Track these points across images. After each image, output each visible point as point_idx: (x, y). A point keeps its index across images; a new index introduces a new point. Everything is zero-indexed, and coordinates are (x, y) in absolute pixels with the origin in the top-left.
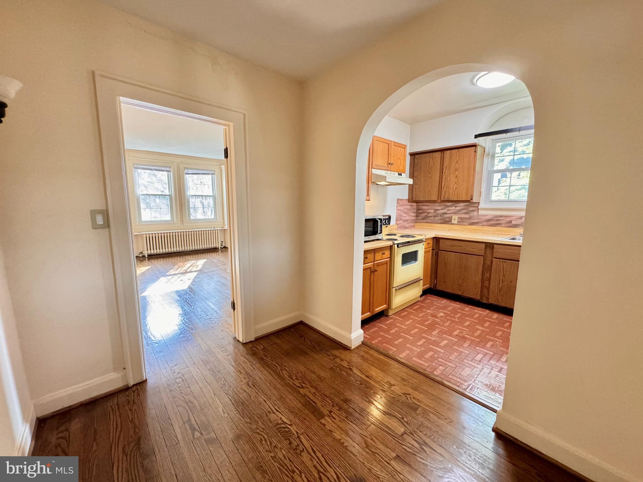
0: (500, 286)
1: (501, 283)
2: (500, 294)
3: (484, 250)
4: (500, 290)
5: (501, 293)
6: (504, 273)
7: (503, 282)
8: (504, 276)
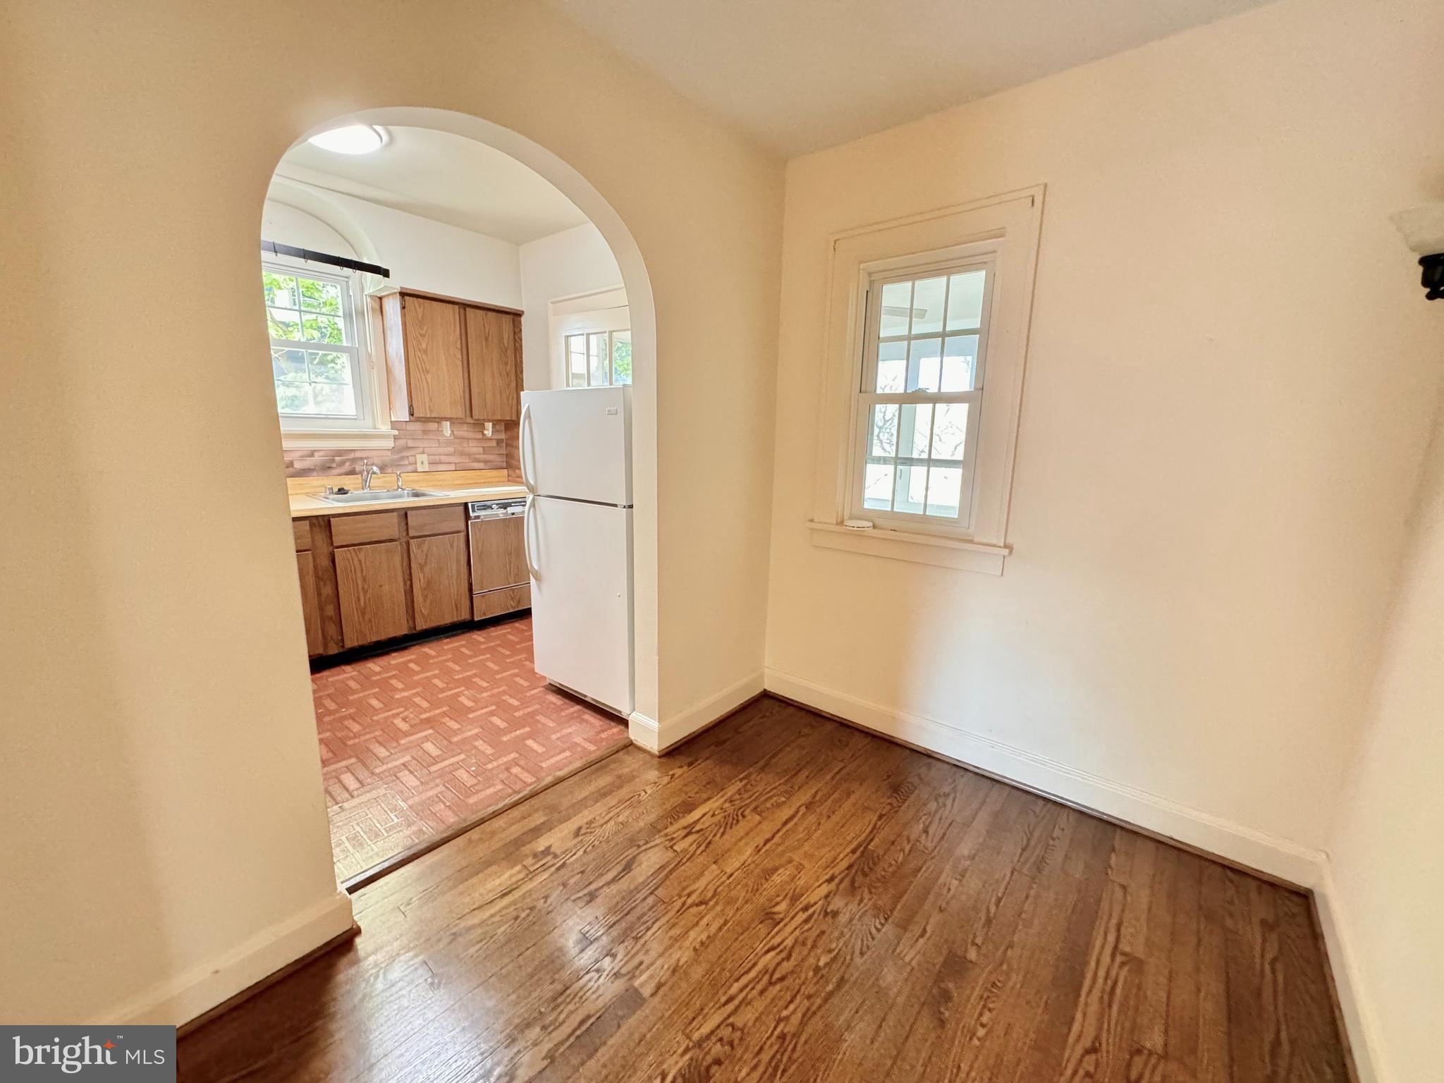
0: (362, 604)
1: (362, 598)
2: (364, 620)
3: (309, 536)
4: (363, 614)
5: (367, 618)
6: (364, 574)
7: (365, 595)
8: (364, 579)
